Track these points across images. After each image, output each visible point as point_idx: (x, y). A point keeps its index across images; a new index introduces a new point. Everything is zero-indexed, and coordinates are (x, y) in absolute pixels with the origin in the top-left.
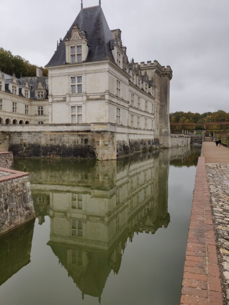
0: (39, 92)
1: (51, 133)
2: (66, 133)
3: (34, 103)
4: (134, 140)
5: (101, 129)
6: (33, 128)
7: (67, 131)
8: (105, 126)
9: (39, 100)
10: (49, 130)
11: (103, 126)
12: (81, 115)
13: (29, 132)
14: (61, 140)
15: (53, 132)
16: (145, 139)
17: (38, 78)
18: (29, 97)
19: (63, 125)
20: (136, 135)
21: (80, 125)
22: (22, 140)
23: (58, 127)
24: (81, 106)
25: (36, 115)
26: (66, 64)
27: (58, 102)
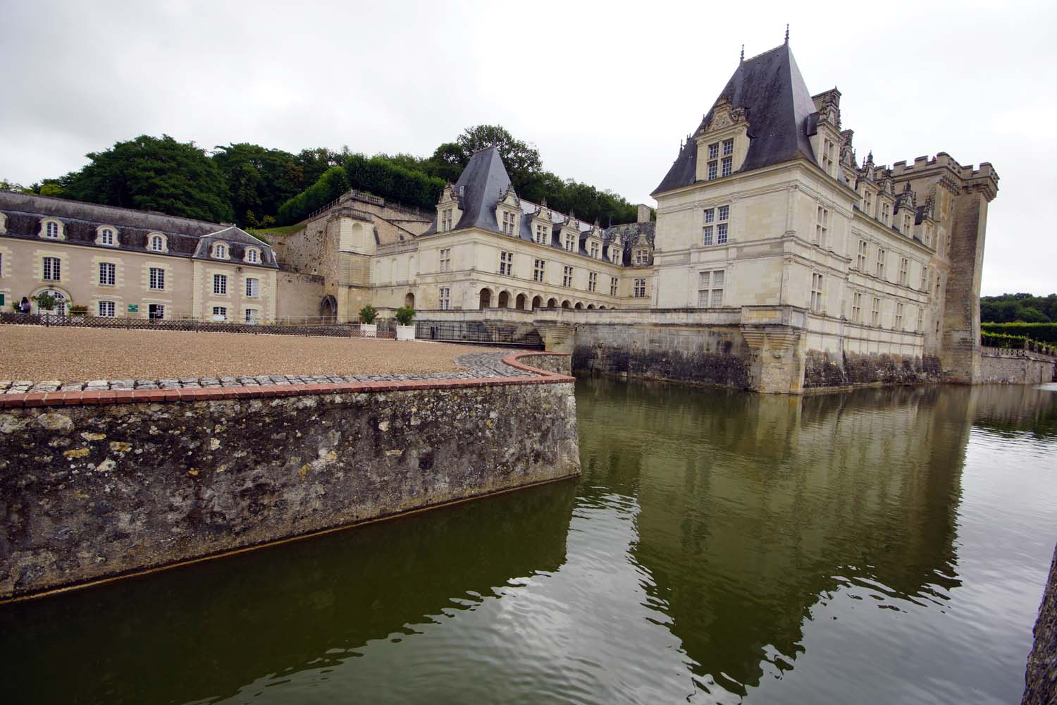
0: (639, 253)
1: (653, 328)
2: (684, 328)
3: (629, 272)
4: (858, 356)
5: (765, 321)
6: (618, 317)
7: (687, 325)
8: (778, 312)
9: (639, 268)
10: (650, 321)
11: (773, 312)
12: (722, 290)
13: (610, 325)
14: (672, 342)
15: (656, 325)
16: (893, 354)
17: (640, 224)
18: (620, 261)
19: (679, 312)
20: (864, 344)
21: (718, 311)
22: (597, 339)
23: (668, 315)
24: (723, 271)
25: (631, 296)
26: (696, 183)
27: (672, 264)
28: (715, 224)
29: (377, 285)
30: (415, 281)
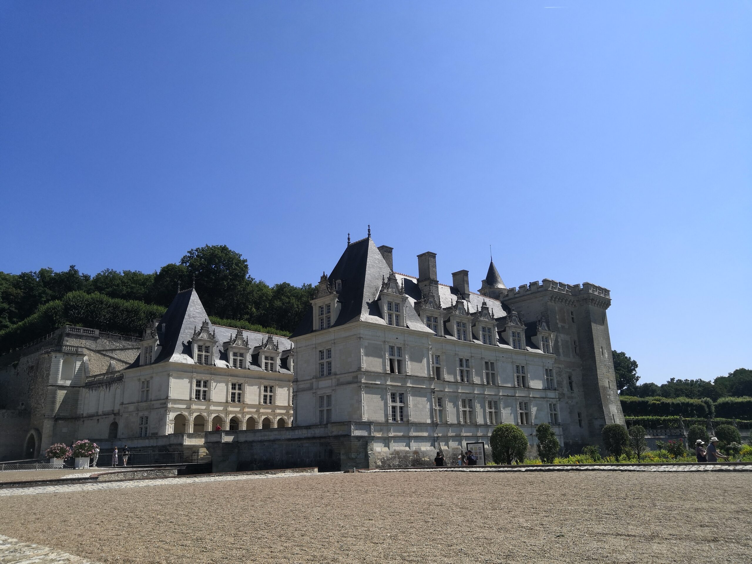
7: (307, 438)
11: (344, 426)
12: (331, 409)
22: (253, 455)
24: (330, 395)
26: (312, 331)
27: (304, 390)
28: (325, 361)
29: (85, 415)
30: (119, 410)
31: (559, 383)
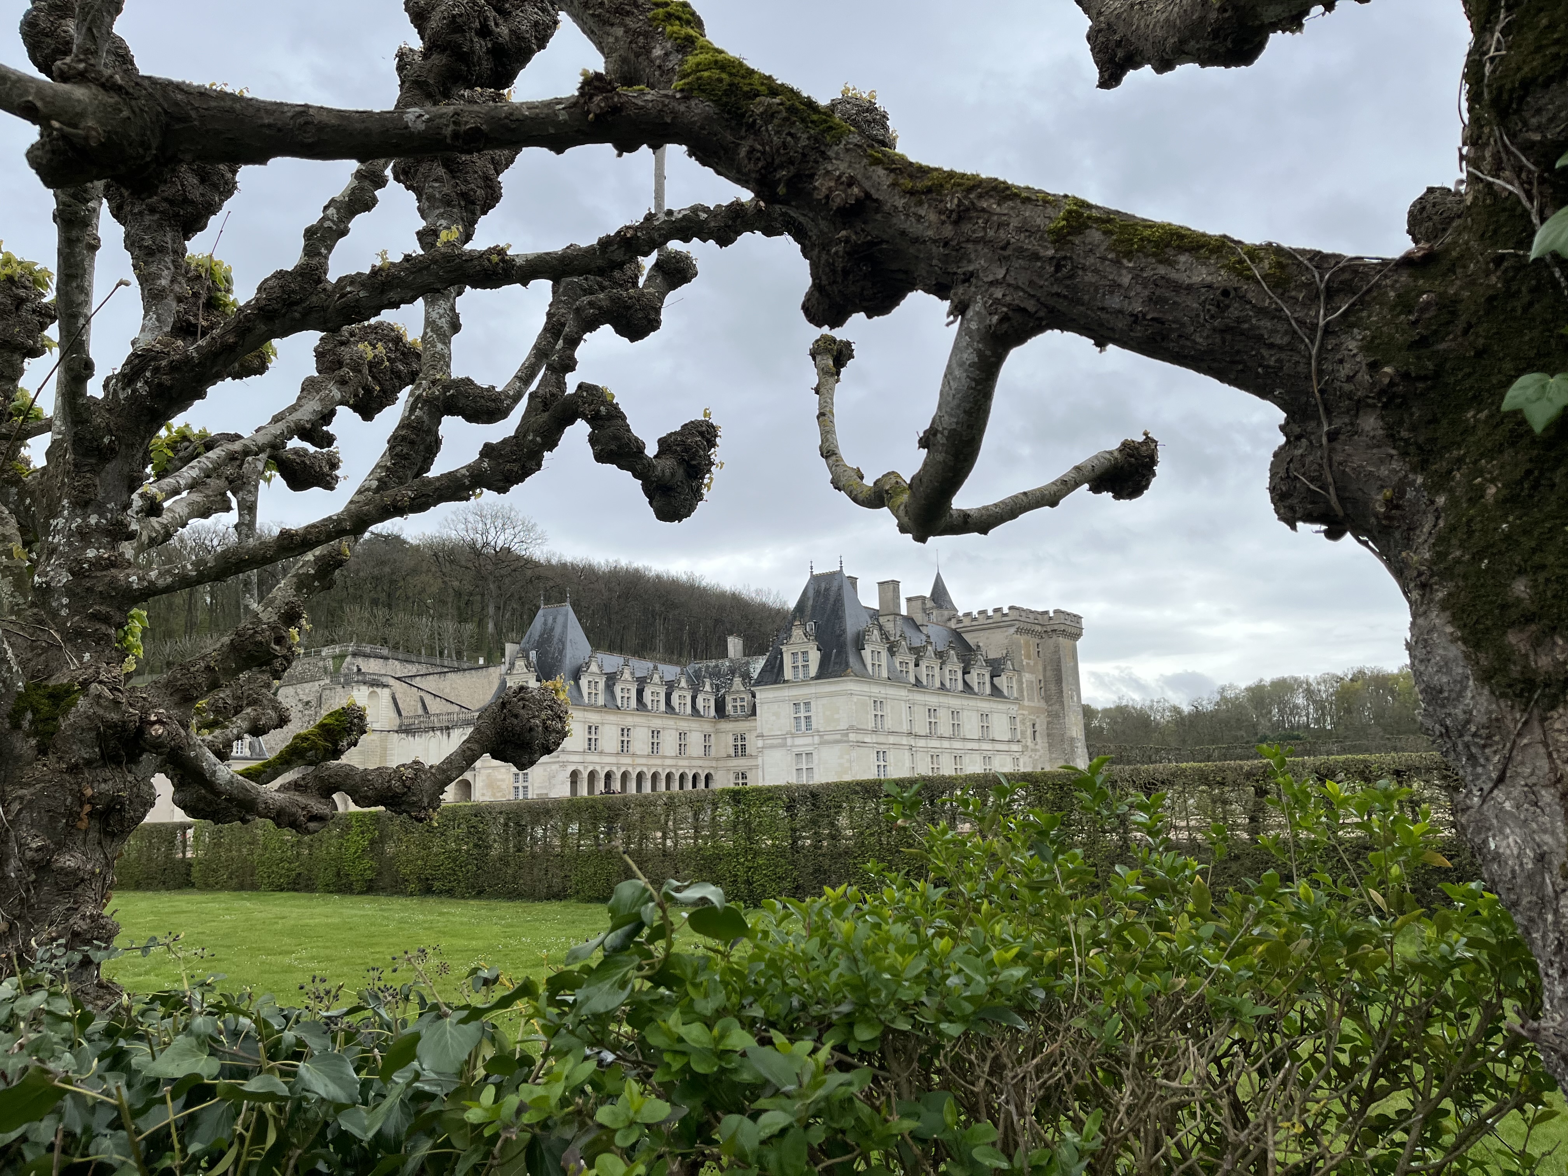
0: (735, 700)
3: (725, 725)
9: (736, 719)
12: (813, 769)
17: (731, 660)
24: (812, 753)
25: (729, 756)
26: (785, 682)
27: (772, 747)
28: (802, 714)
31: (1023, 733)
